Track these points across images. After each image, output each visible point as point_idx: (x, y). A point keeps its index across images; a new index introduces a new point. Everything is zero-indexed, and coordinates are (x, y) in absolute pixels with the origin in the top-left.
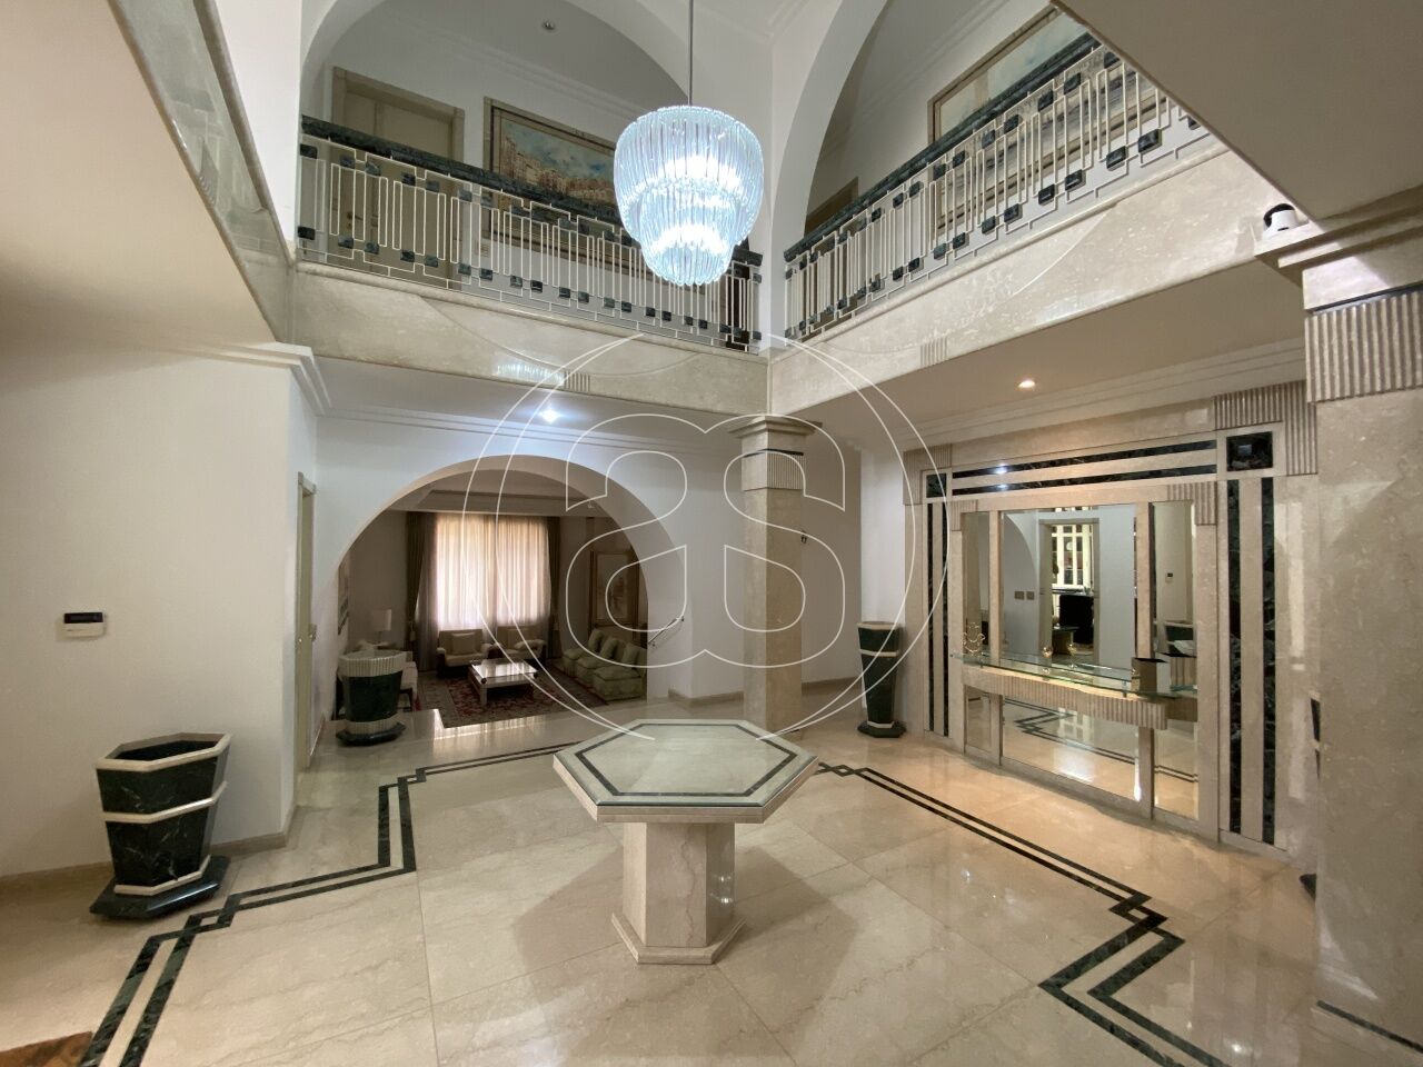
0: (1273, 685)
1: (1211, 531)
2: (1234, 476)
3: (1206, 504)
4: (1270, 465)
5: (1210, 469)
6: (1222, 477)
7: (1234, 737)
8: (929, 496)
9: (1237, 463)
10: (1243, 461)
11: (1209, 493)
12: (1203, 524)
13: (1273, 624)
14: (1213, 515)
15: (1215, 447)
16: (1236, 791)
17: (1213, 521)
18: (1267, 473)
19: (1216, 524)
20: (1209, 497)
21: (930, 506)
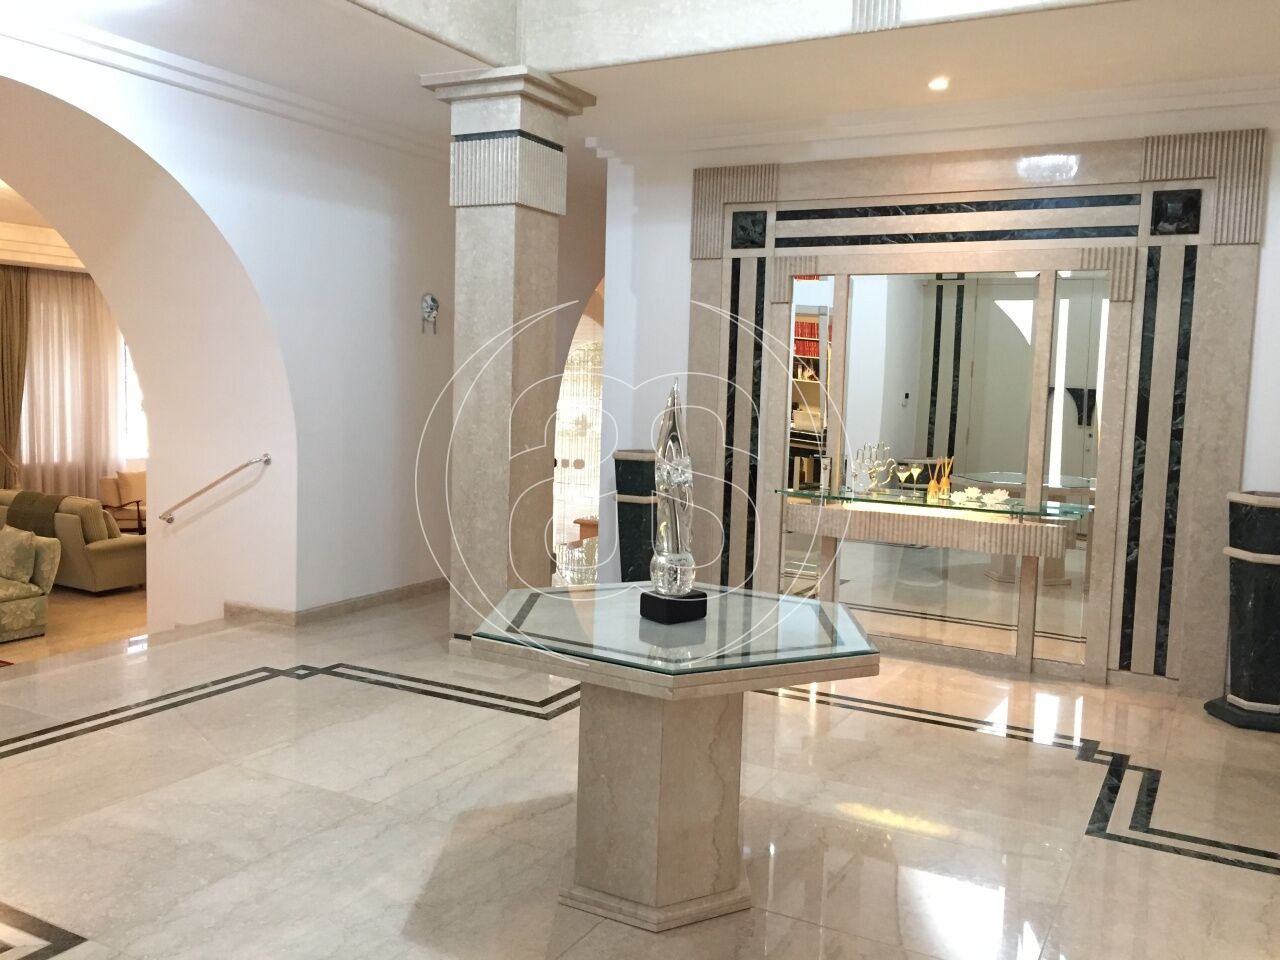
0: (1176, 493)
1: (1125, 309)
2: (1157, 241)
3: (1124, 274)
4: (1196, 231)
5: (1130, 231)
6: (1144, 240)
7: (1130, 558)
8: (734, 246)
9: (1164, 225)
10: (1171, 224)
11: (1128, 262)
12: (1118, 301)
13: (1182, 422)
14: (1131, 289)
15: (1139, 203)
16: (1128, 622)
17: (1130, 297)
18: (1192, 239)
19: (1132, 301)
20: (1128, 266)
21: (736, 263)
